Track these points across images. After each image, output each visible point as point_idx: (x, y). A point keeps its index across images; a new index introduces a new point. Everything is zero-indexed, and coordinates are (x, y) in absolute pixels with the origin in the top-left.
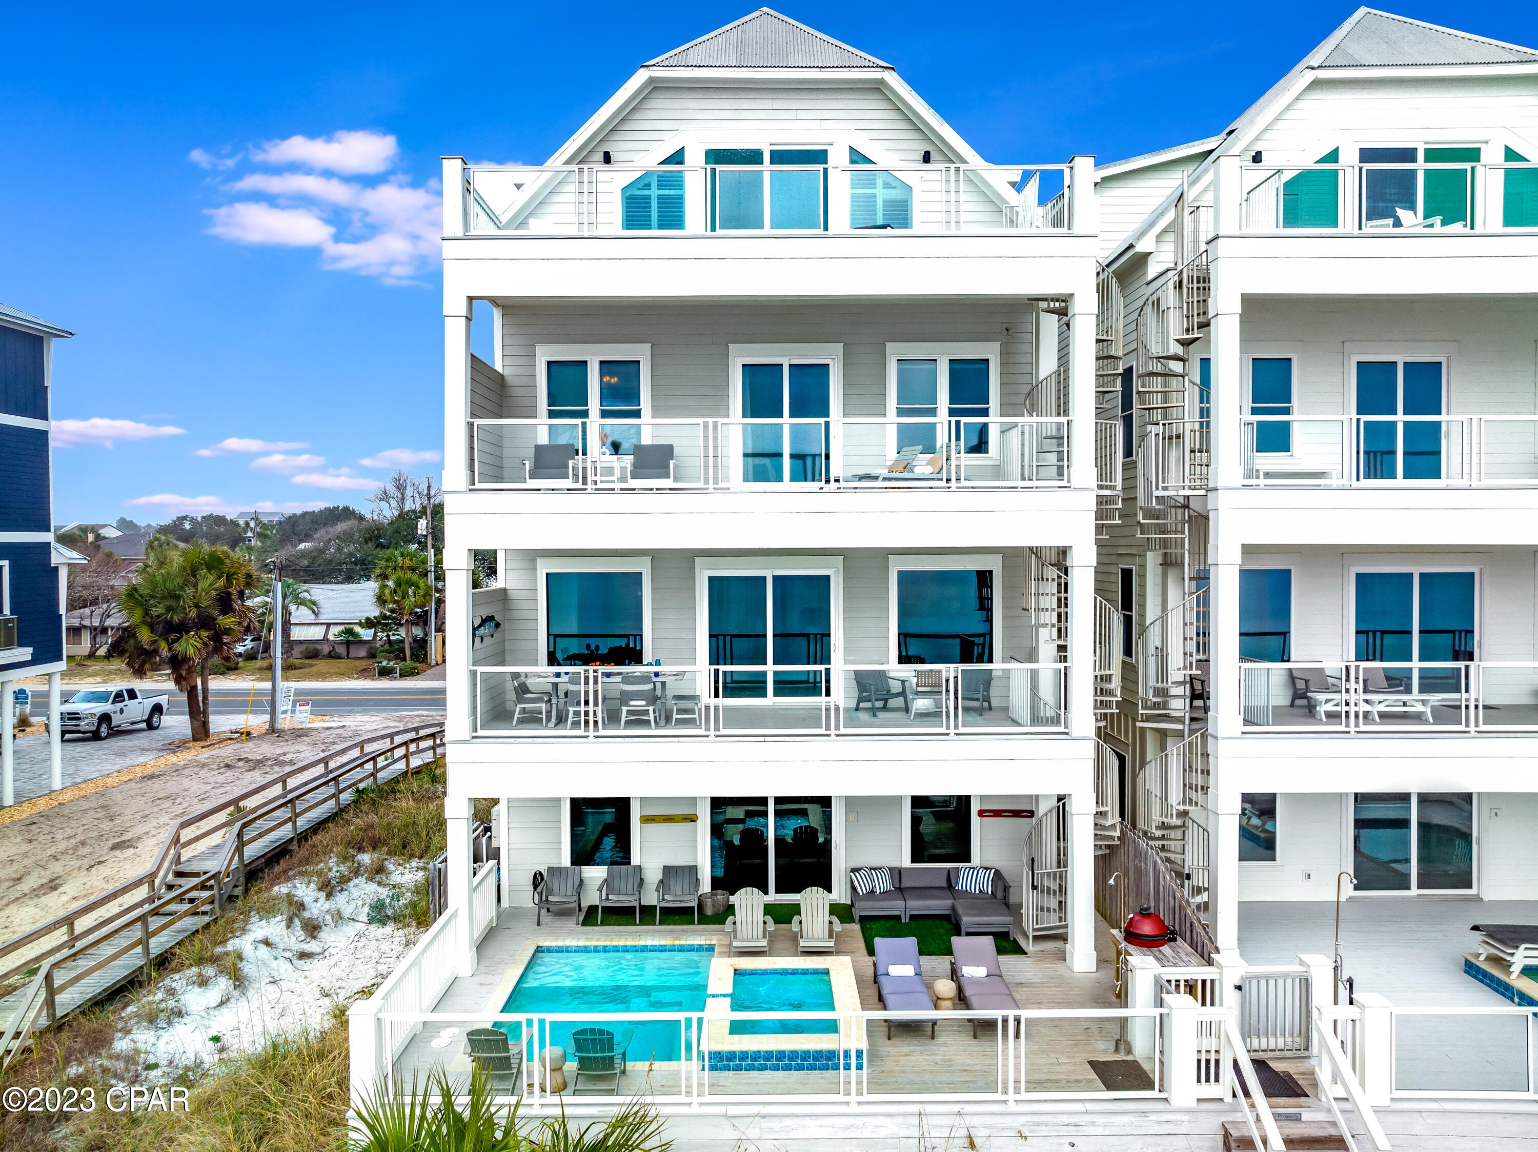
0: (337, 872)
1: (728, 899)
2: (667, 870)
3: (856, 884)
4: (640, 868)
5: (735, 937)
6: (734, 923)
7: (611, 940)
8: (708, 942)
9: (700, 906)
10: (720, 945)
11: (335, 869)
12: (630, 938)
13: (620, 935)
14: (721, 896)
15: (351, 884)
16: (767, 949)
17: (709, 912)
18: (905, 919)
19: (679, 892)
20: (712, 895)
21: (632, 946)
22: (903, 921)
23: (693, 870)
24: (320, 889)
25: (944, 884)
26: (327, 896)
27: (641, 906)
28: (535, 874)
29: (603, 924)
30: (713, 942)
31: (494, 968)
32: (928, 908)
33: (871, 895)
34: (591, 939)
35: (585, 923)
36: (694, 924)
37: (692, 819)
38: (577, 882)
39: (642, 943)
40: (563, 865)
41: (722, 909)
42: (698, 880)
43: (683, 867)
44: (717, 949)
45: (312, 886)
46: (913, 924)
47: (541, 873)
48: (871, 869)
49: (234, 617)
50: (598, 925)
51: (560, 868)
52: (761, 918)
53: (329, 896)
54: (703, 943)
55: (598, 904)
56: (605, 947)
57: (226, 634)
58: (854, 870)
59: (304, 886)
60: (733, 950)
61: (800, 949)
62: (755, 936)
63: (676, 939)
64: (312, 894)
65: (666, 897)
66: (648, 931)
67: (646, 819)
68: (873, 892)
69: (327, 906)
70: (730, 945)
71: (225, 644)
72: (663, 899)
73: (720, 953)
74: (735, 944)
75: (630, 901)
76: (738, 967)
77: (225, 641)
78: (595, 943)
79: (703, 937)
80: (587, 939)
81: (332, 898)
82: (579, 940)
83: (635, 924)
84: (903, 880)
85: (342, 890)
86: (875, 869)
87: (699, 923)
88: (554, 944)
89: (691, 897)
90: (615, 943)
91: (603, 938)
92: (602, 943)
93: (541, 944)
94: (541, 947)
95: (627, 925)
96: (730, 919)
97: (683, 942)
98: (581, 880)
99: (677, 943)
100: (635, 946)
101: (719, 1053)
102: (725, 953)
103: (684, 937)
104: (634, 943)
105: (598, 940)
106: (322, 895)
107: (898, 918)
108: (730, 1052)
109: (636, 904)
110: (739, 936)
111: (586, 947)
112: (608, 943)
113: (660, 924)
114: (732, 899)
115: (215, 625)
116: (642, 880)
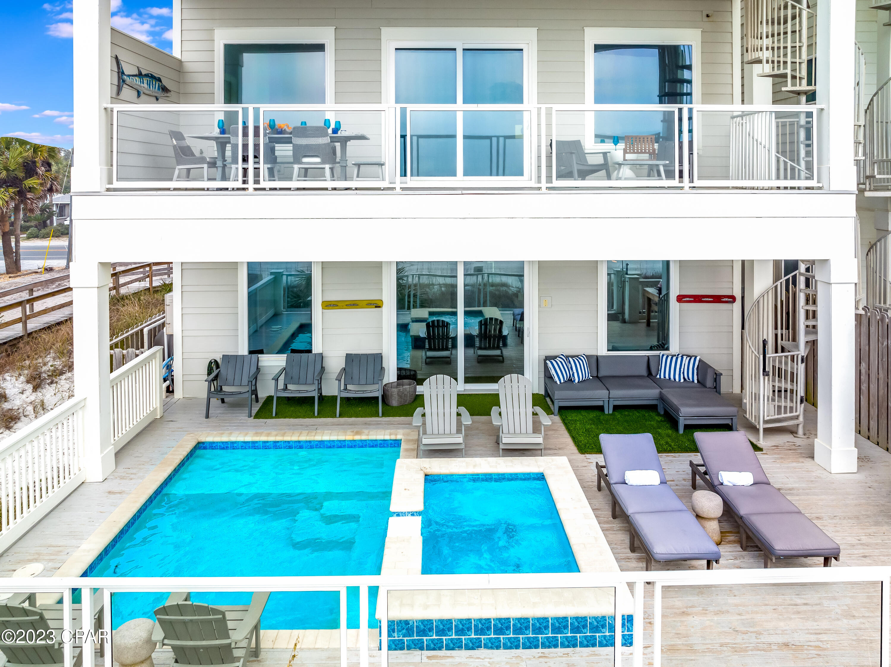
0: (52, 366)
1: (415, 389)
2: (350, 358)
3: (553, 372)
4: (321, 356)
5: (425, 433)
6: (424, 415)
7: (283, 435)
8: (393, 437)
9: (385, 397)
10: (408, 441)
11: (50, 364)
12: (305, 432)
13: (294, 428)
14: (407, 386)
15: (63, 377)
16: (463, 446)
17: (394, 402)
18: (608, 410)
19: (363, 381)
20: (398, 385)
21: (306, 442)
22: (606, 412)
23: (378, 358)
24: (28, 382)
25: (644, 372)
26: (34, 388)
27: (321, 398)
28: (211, 363)
29: (278, 416)
30: (399, 437)
31: (134, 471)
32: (632, 398)
33: (569, 384)
34: (261, 434)
35: (258, 416)
36: (378, 416)
37: (377, 305)
38: (253, 370)
39: (318, 438)
40: (240, 353)
41: (409, 399)
42: (382, 369)
43: (367, 356)
44: (403, 446)
45: (22, 379)
46: (618, 415)
47: (216, 361)
48: (567, 357)
49: (39, 179)
50: (272, 417)
51: (236, 357)
52: (454, 410)
53: (36, 388)
54: (387, 437)
55: (273, 394)
56: (275, 442)
57: (29, 192)
58: (548, 358)
59: (14, 379)
60: (422, 448)
61: (502, 446)
62: (447, 431)
63: (357, 433)
64: (20, 386)
65: (349, 387)
66: (326, 424)
67: (328, 305)
68: (570, 380)
69: (32, 398)
70: (418, 441)
71: (28, 199)
72: (346, 389)
73: (407, 450)
74: (425, 441)
75: (310, 391)
76: (429, 471)
77: (29, 196)
78: (264, 438)
79: (388, 431)
80: (257, 434)
81: (39, 390)
82: (246, 435)
83: (313, 416)
84: (600, 369)
85: (52, 383)
86: (572, 357)
87: (384, 415)
88: (217, 439)
89: (376, 387)
90: (287, 438)
91: (274, 433)
92: (272, 439)
93: (203, 439)
94: (203, 443)
95: (304, 417)
96: (419, 410)
97: (364, 437)
98: (258, 369)
99: (357, 438)
100: (310, 442)
101: (407, 622)
102: (413, 450)
103: (366, 431)
104: (308, 438)
105: (268, 435)
106: (29, 387)
107: (601, 408)
108: (423, 621)
109: (315, 394)
110: (429, 430)
111: (254, 442)
112: (279, 438)
113: (341, 416)
114: (420, 389)
115: (22, 184)
116: (323, 369)
